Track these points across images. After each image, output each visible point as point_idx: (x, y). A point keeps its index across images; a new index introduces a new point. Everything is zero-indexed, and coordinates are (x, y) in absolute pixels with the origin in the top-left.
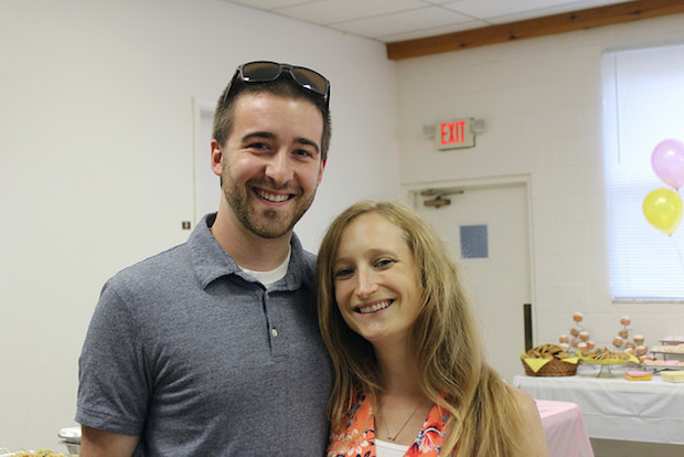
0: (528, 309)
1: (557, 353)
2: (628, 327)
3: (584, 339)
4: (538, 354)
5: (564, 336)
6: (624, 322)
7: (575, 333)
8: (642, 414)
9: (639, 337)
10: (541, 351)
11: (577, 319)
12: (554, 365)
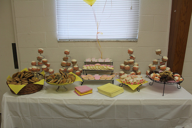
0: (14, 45)
1: (31, 78)
2: (68, 55)
3: (45, 63)
4: (17, 79)
5: (34, 62)
6: (66, 53)
7: (39, 59)
8: (91, 117)
9: (74, 60)
10: (19, 77)
11: (41, 52)
12: (29, 87)
